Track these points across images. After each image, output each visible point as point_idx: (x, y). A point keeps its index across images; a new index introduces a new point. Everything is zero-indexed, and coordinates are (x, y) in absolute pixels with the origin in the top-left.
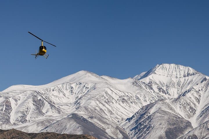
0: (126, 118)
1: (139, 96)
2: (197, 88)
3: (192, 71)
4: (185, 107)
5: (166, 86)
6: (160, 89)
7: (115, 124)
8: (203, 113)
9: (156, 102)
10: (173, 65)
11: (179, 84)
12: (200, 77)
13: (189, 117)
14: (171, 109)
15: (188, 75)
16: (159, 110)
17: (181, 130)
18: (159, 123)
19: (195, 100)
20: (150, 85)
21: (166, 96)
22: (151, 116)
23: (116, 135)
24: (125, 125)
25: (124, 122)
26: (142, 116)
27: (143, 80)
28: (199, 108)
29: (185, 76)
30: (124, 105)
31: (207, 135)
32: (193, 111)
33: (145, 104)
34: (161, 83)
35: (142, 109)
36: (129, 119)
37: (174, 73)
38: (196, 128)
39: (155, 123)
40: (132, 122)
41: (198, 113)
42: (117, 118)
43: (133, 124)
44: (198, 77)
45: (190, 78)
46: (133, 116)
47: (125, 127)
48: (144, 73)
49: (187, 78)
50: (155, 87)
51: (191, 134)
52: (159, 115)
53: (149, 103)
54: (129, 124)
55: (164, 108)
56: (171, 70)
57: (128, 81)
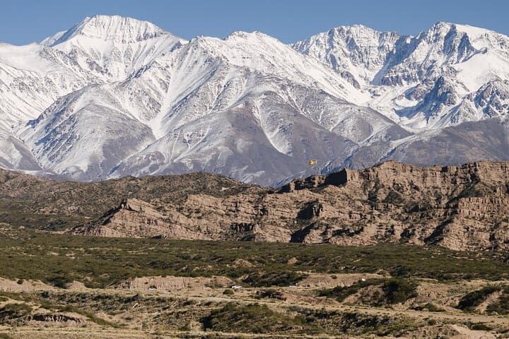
0: (27, 120)
1: (51, 77)
2: (162, 61)
3: (152, 28)
4: (140, 100)
5: (104, 57)
6: (91, 64)
7: (7, 131)
8: (174, 109)
9: (84, 89)
10: (116, 18)
11: (127, 54)
12: (170, 40)
13: (148, 117)
14: (114, 102)
15: (146, 36)
16: (91, 105)
17: (133, 143)
18: (90, 130)
19: (158, 85)
20: (72, 57)
21: (104, 78)
22: (74, 115)
23: (9, 153)
24: (25, 133)
25: (23, 129)
26: (58, 115)
27: (59, 47)
28: (167, 101)
29: (139, 39)
30: (23, 95)
31: (181, 152)
32: (155, 105)
33: (63, 93)
34: (93, 52)
35: (58, 102)
36: (33, 123)
37: (120, 34)
38: (161, 140)
39: (82, 130)
40: (39, 127)
41: (165, 109)
42: (11, 121)
43: (40, 132)
44: (166, 40)
45: (150, 42)
46: (41, 117)
47: (26, 138)
48: (61, 34)
49: (143, 43)
50: (81, 60)
51: (152, 150)
52: (89, 113)
53: (70, 91)
54: (32, 132)
55: (100, 101)
56: (113, 28)
57: (32, 49)
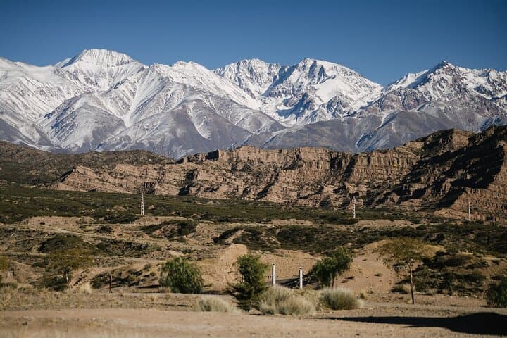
0: (44, 113)
1: (61, 87)
2: (131, 79)
3: (126, 58)
4: (117, 103)
5: (96, 75)
6: (87, 80)
7: (31, 121)
8: (138, 109)
9: (82, 95)
10: (103, 51)
11: (110, 74)
12: (137, 66)
13: (122, 114)
14: (100, 104)
15: (122, 63)
16: (86, 106)
17: (112, 130)
18: (85, 121)
19: (129, 94)
20: (75, 75)
21: (95, 88)
22: (75, 111)
23: (32, 135)
24: (43, 122)
25: (43, 119)
26: (66, 110)
27: (67, 68)
28: (134, 104)
29: (118, 65)
30: (43, 98)
31: (142, 136)
32: (127, 106)
33: (68, 97)
34: (88, 72)
35: (65, 103)
36: (48, 116)
37: (106, 61)
38: (129, 128)
39: (80, 121)
40: (52, 118)
41: (133, 109)
42: (34, 114)
43: (53, 121)
44: (135, 66)
45: (125, 67)
46: (54, 112)
47: (43, 125)
48: (68, 60)
49: (120, 67)
50: (81, 77)
51: (123, 134)
52: (84, 111)
53: (73, 96)
54: (49, 121)
55: (91, 103)
56: (101, 58)
57: (50, 68)
